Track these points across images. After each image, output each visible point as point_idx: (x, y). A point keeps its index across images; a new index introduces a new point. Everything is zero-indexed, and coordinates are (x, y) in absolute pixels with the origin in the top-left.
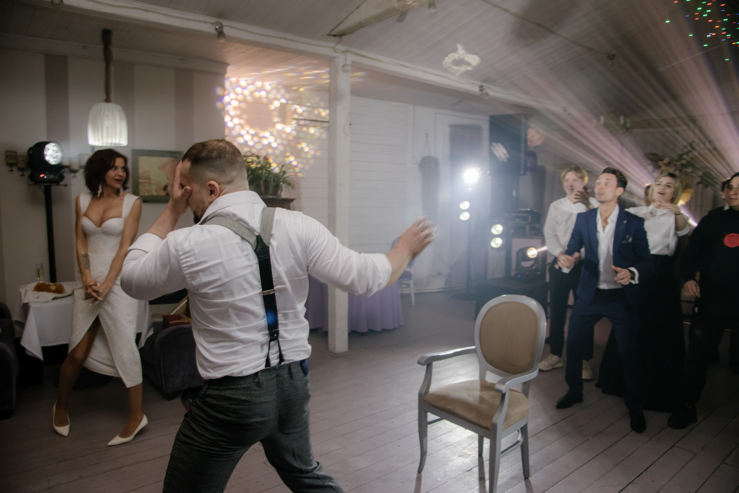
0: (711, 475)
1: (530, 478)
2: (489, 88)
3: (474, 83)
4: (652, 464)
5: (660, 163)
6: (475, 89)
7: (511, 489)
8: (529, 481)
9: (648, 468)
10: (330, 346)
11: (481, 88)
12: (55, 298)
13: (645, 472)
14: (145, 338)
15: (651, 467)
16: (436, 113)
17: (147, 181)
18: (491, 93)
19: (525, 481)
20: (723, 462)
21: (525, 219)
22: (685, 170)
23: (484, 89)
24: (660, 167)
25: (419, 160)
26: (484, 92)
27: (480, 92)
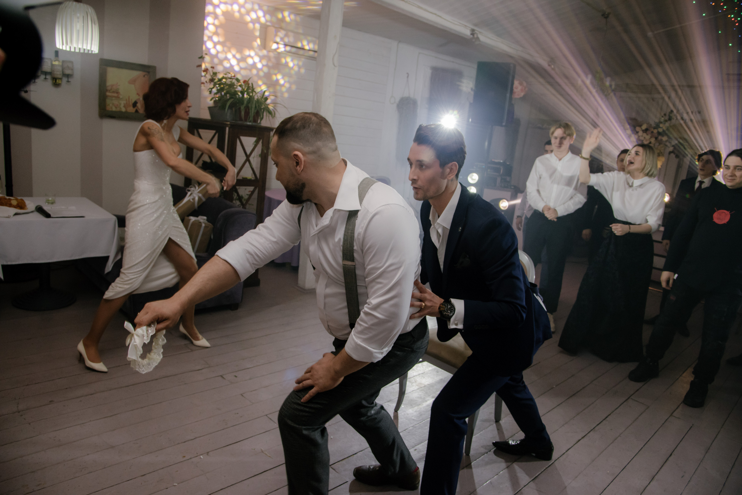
0: (661, 426)
1: (501, 422)
2: (480, 32)
3: (466, 26)
4: (610, 414)
5: (638, 129)
6: (467, 32)
7: (484, 431)
8: (500, 424)
9: (607, 417)
10: (300, 282)
11: (473, 32)
12: (16, 214)
13: (604, 421)
14: (113, 262)
15: (609, 417)
16: (420, 53)
17: (116, 95)
18: (482, 38)
19: (496, 424)
20: (671, 415)
21: (497, 170)
22: (660, 138)
23: (475, 33)
24: (637, 132)
25: (397, 100)
26: (475, 36)
27: (472, 36)
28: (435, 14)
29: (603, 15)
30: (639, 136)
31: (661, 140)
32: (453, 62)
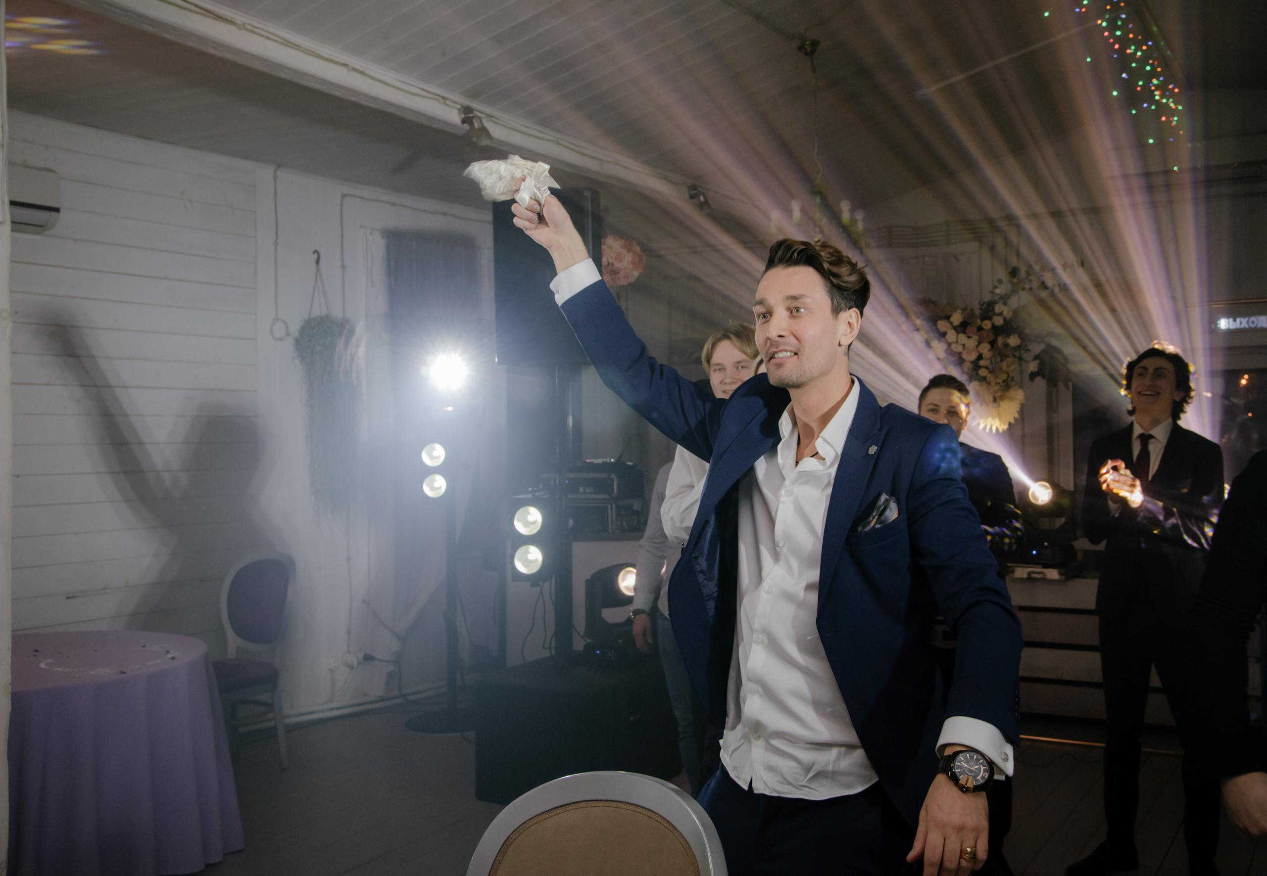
2: (490, 116)
3: (443, 98)
5: (942, 325)
6: (454, 117)
11: (468, 115)
16: (344, 196)
21: (603, 486)
22: (1001, 340)
23: (477, 116)
24: (943, 335)
25: (295, 328)
26: (476, 125)
27: (466, 127)
28: (345, 65)
29: (801, 48)
30: (949, 344)
31: (1006, 345)
32: (445, 214)
